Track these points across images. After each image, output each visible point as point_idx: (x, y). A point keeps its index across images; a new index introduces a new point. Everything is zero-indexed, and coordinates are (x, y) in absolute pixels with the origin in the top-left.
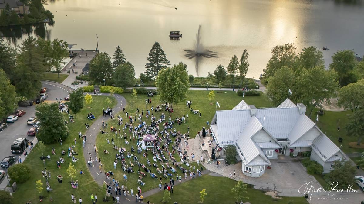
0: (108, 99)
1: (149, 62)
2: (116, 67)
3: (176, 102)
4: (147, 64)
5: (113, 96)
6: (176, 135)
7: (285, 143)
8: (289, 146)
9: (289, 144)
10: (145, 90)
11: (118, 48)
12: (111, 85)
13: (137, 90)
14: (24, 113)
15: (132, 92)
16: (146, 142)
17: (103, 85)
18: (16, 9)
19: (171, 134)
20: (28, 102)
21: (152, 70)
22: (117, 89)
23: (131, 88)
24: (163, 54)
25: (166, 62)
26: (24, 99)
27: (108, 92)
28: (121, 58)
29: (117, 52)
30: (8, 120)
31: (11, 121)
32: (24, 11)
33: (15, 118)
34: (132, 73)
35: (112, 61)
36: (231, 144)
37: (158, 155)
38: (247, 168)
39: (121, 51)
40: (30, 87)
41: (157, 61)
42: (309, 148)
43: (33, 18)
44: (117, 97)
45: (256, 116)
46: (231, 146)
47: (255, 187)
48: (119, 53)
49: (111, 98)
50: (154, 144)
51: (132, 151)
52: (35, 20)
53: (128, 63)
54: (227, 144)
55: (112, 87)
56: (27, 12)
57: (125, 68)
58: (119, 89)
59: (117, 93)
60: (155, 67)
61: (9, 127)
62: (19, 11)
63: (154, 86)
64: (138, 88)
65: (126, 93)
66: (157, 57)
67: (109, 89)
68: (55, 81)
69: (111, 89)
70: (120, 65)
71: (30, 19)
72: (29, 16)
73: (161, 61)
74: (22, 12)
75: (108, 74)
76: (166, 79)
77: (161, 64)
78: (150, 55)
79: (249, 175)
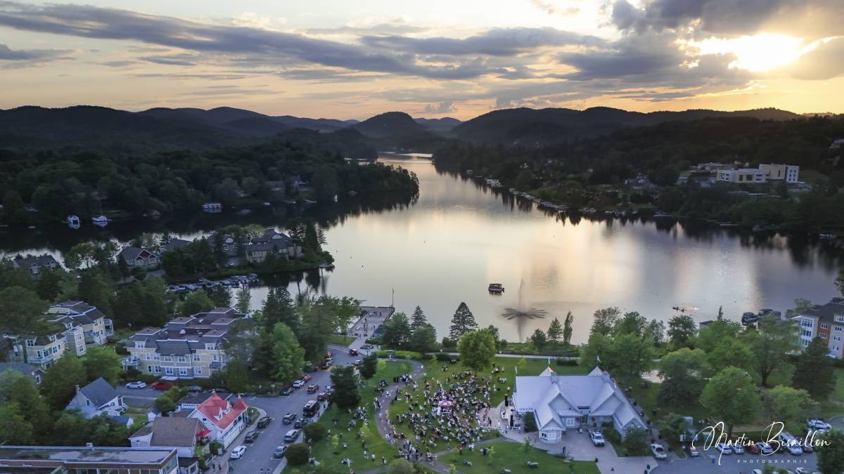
0: (403, 364)
1: (454, 324)
2: (415, 329)
3: (481, 370)
4: (452, 327)
5: (410, 361)
6: (477, 404)
7: (585, 411)
8: (590, 415)
9: (590, 412)
10: (448, 356)
11: (418, 308)
12: (407, 350)
13: (437, 356)
14: (310, 379)
15: (431, 358)
16: (442, 408)
17: (398, 350)
18: (285, 251)
19: (470, 402)
20: (313, 367)
21: (457, 334)
22: (414, 354)
23: (430, 354)
24: (471, 315)
25: (474, 324)
26: (309, 364)
27: (403, 358)
28: (421, 319)
29: (416, 313)
30: (295, 385)
31: (298, 385)
32: (295, 253)
33: (302, 384)
34: (433, 336)
35: (411, 322)
36: (530, 411)
37: (453, 421)
38: (543, 434)
39: (421, 312)
40: (316, 350)
41: (464, 322)
42: (611, 417)
43: (307, 262)
44: (415, 363)
45: (557, 383)
46: (529, 413)
47: (548, 452)
48: (418, 315)
49: (406, 363)
50: (451, 411)
51: (426, 417)
52: (309, 265)
53: (429, 325)
54: (525, 411)
55: (408, 352)
56: (300, 254)
57: (425, 331)
58: (417, 355)
59: (414, 358)
60: (461, 330)
61: (297, 392)
62: (288, 253)
63: (456, 352)
64: (439, 353)
65: (425, 359)
66: (463, 318)
67: (405, 355)
68: (341, 344)
69: (408, 354)
70: (420, 326)
71: (303, 264)
72: (302, 259)
73: (468, 322)
74: (292, 254)
75: (405, 338)
76: (469, 343)
77: (468, 327)
78: (455, 316)
79: (546, 442)
